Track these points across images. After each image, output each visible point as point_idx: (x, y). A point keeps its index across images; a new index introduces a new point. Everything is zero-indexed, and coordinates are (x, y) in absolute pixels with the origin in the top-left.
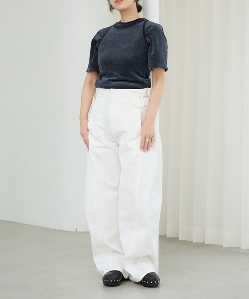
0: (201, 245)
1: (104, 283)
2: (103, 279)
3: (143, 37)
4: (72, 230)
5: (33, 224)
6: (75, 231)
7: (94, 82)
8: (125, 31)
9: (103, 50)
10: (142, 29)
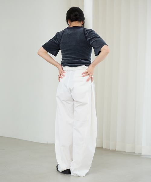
0: (114, 151)
6: (47, 143)
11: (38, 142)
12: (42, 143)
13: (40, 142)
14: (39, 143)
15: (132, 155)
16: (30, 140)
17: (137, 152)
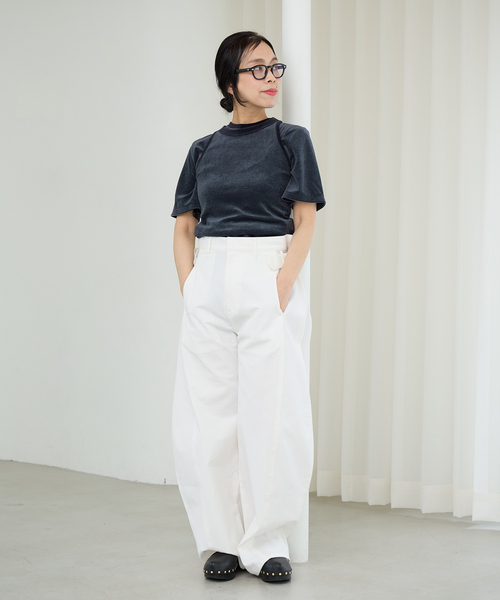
0: (384, 510)
1: (206, 575)
2: (205, 569)
3: (279, 147)
4: (158, 483)
5: (89, 472)
6: (162, 483)
7: (192, 229)
8: (244, 140)
9: (207, 171)
10: (275, 135)
11: (133, 480)
12: (145, 482)
13: (139, 481)
14: (135, 483)
15: (444, 520)
16: (106, 474)
17: (459, 513)
